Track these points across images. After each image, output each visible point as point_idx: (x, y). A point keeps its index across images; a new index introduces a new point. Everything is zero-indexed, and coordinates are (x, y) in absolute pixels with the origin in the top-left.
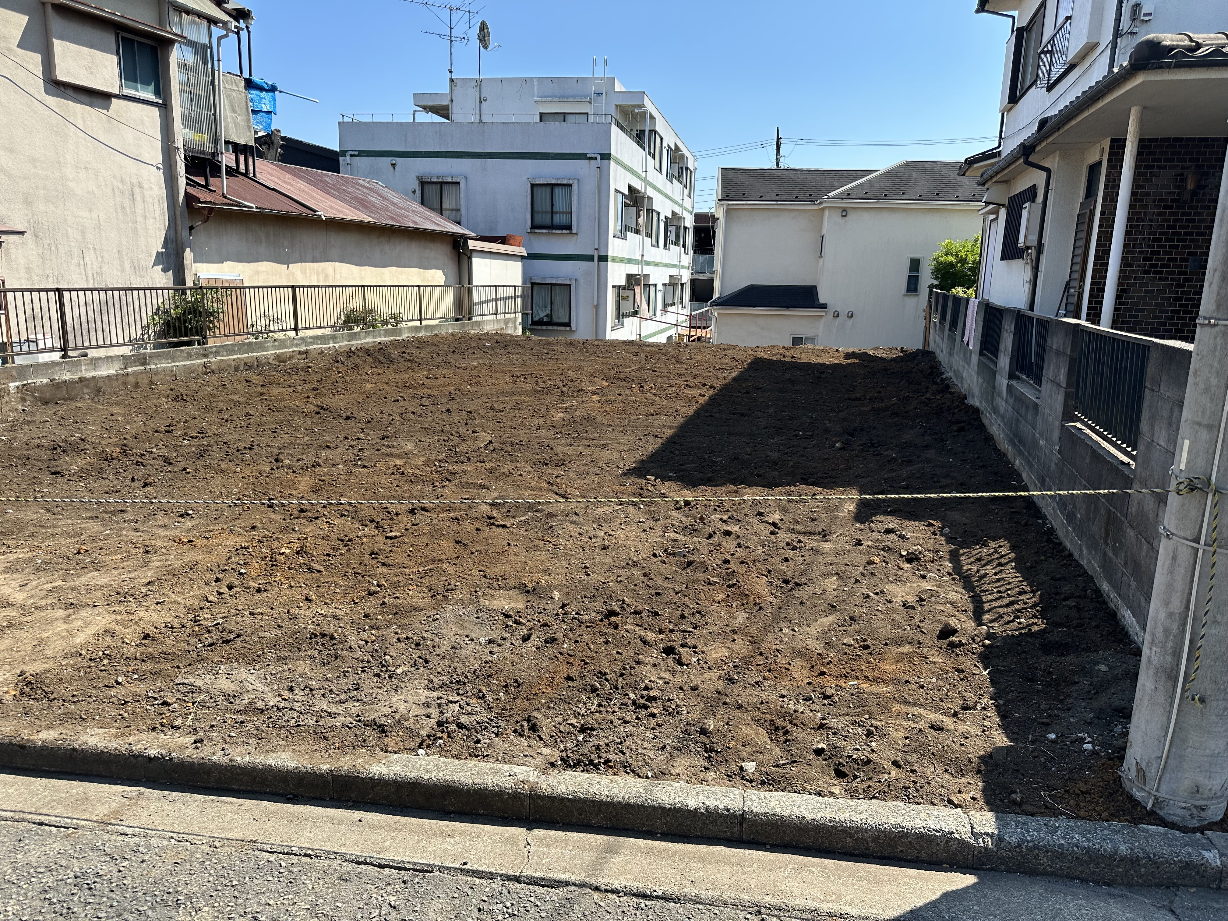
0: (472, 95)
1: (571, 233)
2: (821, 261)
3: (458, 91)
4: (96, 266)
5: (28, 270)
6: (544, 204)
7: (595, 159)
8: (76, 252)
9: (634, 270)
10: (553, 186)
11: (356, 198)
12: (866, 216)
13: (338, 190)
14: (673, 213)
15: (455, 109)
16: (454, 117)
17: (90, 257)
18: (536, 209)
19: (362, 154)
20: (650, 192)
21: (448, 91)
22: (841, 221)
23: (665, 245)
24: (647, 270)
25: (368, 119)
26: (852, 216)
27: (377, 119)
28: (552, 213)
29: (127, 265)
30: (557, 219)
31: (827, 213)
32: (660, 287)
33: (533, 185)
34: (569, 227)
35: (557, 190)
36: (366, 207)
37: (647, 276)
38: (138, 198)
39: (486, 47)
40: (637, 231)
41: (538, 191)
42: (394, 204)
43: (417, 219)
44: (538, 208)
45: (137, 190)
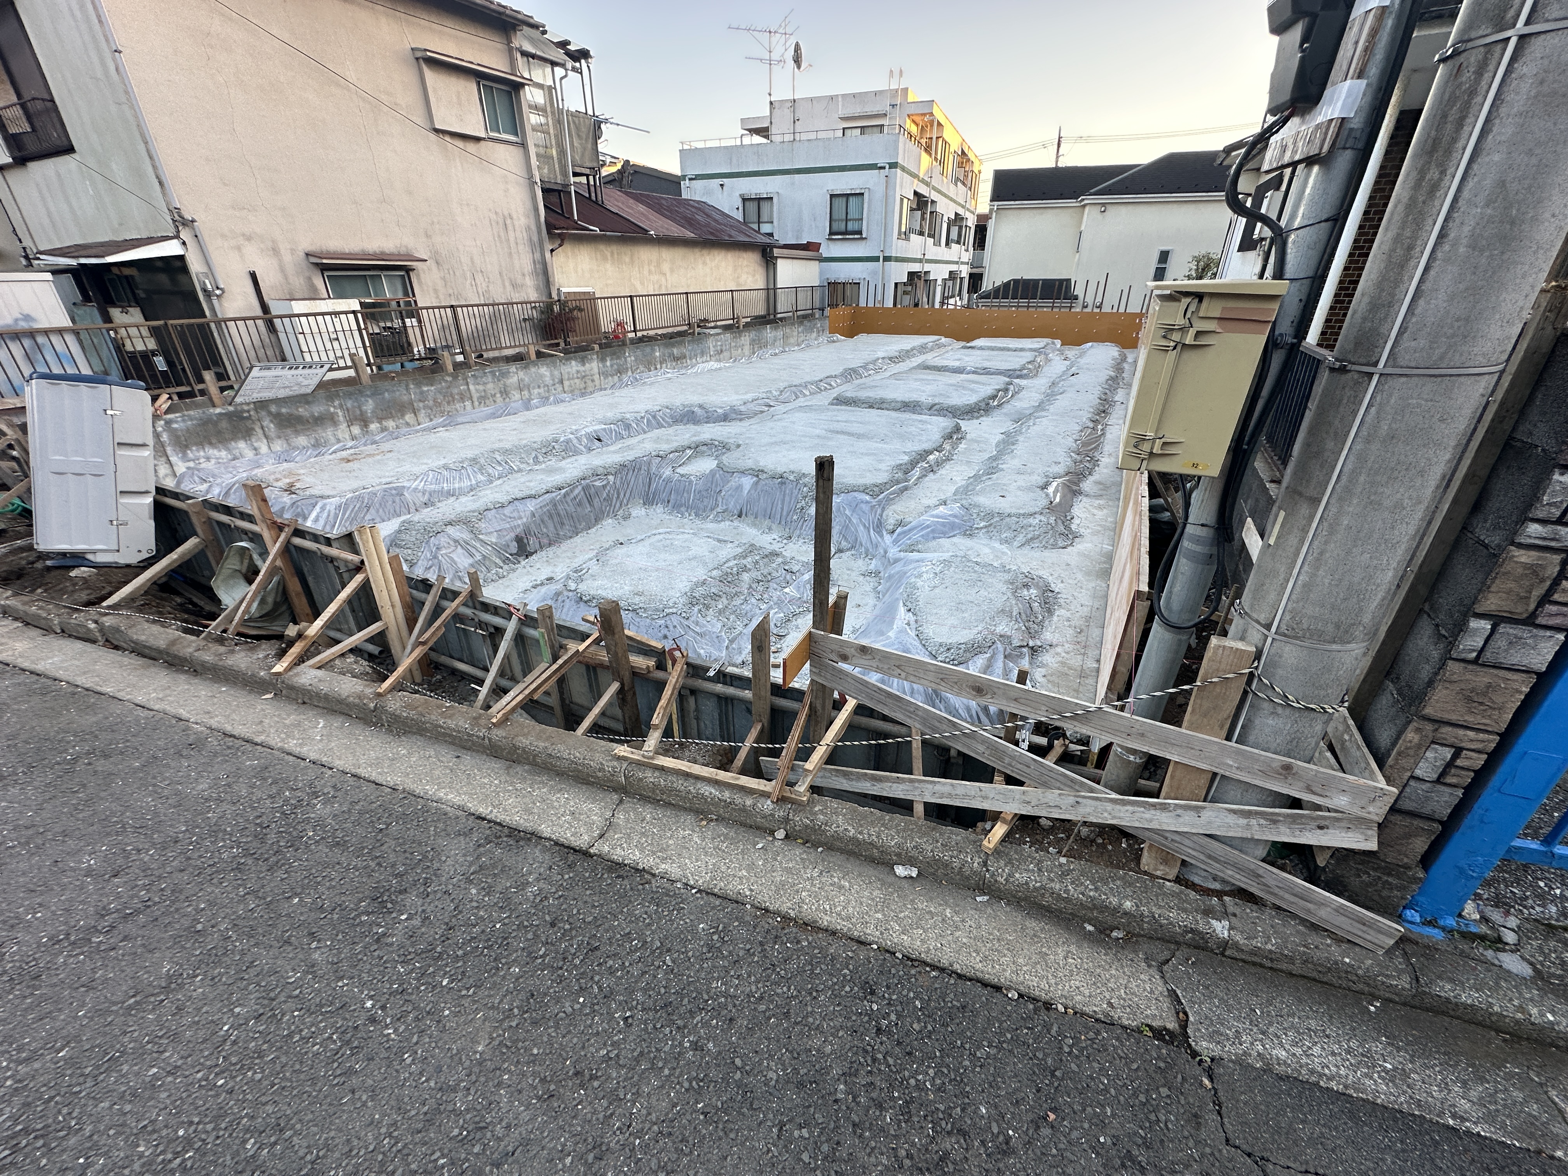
0: (788, 113)
1: (862, 239)
2: (1078, 255)
3: (776, 112)
4: (484, 285)
5: (436, 291)
6: (840, 214)
7: (884, 168)
8: (468, 274)
9: (916, 267)
10: (848, 195)
11: (685, 218)
12: (1123, 209)
13: (670, 211)
14: (956, 214)
15: (774, 130)
16: (773, 138)
17: (479, 278)
18: (834, 217)
19: (697, 177)
20: (934, 196)
21: (768, 114)
22: (1099, 216)
23: (947, 244)
24: (927, 267)
25: (700, 145)
26: (1111, 210)
27: (709, 144)
28: (847, 220)
29: (507, 284)
30: (851, 226)
31: (1087, 209)
32: (939, 282)
33: (832, 196)
34: (860, 232)
35: (851, 199)
36: (691, 225)
37: (927, 273)
38: (510, 228)
39: (799, 67)
40: (921, 233)
41: (836, 201)
42: (716, 221)
43: (733, 233)
44: (835, 217)
45: (508, 222)
